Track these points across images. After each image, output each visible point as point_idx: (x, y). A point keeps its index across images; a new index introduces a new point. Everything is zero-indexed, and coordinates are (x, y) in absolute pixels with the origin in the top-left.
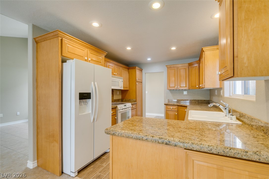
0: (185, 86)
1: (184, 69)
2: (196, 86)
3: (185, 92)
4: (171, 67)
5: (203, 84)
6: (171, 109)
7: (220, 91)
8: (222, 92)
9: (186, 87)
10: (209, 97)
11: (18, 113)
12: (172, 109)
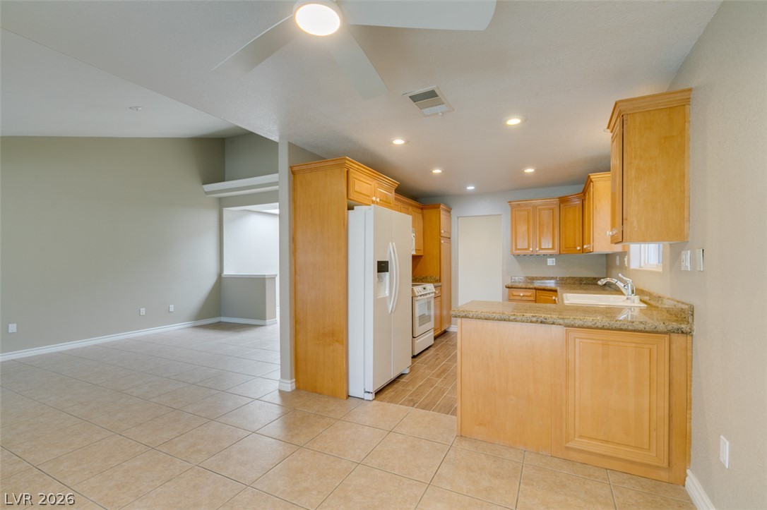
0: (551, 247)
1: (550, 209)
2: (576, 248)
3: (551, 259)
4: (519, 205)
5: (590, 244)
6: (520, 296)
7: (624, 257)
8: (626, 259)
9: (553, 248)
10: (605, 271)
11: (172, 308)
12: (523, 296)
